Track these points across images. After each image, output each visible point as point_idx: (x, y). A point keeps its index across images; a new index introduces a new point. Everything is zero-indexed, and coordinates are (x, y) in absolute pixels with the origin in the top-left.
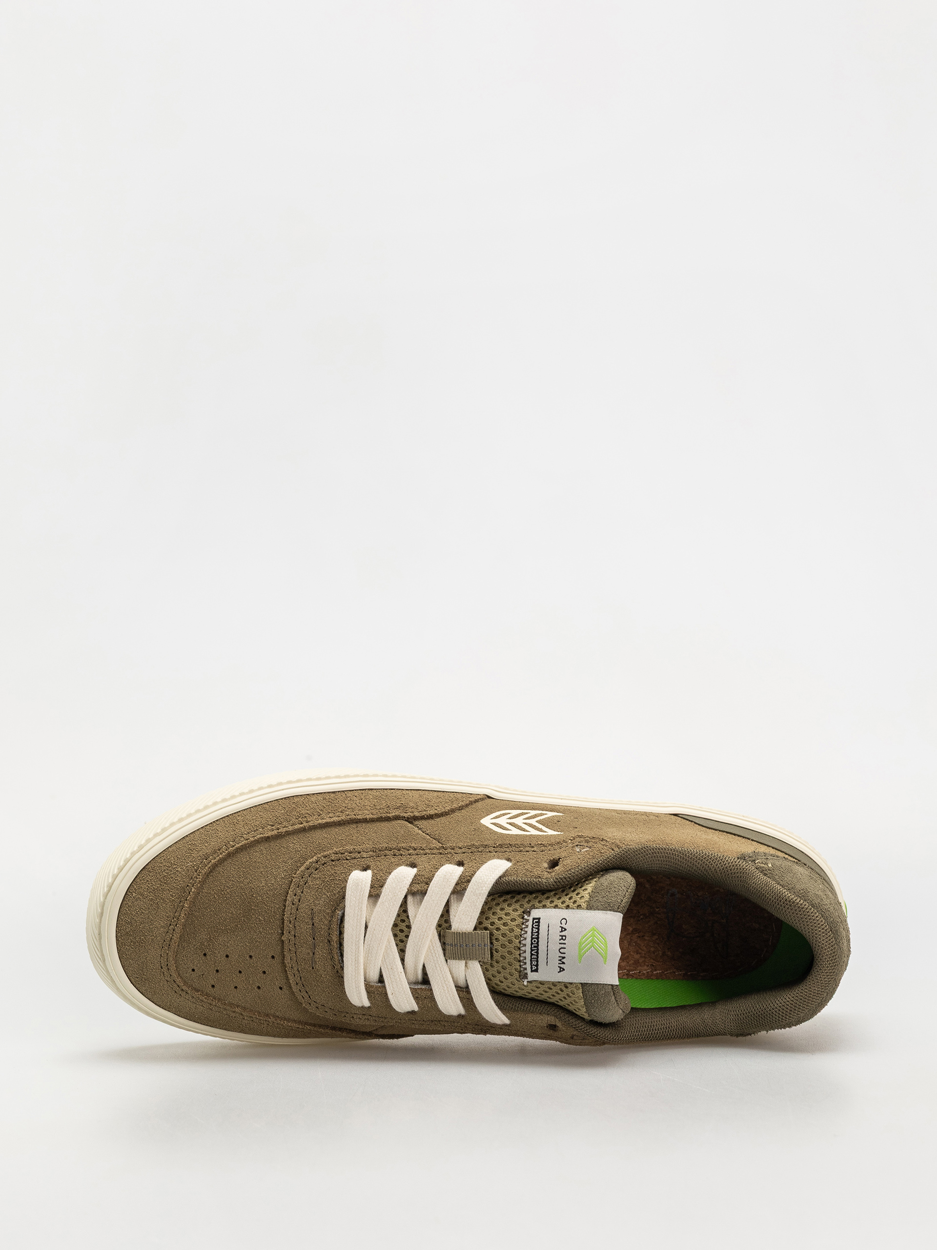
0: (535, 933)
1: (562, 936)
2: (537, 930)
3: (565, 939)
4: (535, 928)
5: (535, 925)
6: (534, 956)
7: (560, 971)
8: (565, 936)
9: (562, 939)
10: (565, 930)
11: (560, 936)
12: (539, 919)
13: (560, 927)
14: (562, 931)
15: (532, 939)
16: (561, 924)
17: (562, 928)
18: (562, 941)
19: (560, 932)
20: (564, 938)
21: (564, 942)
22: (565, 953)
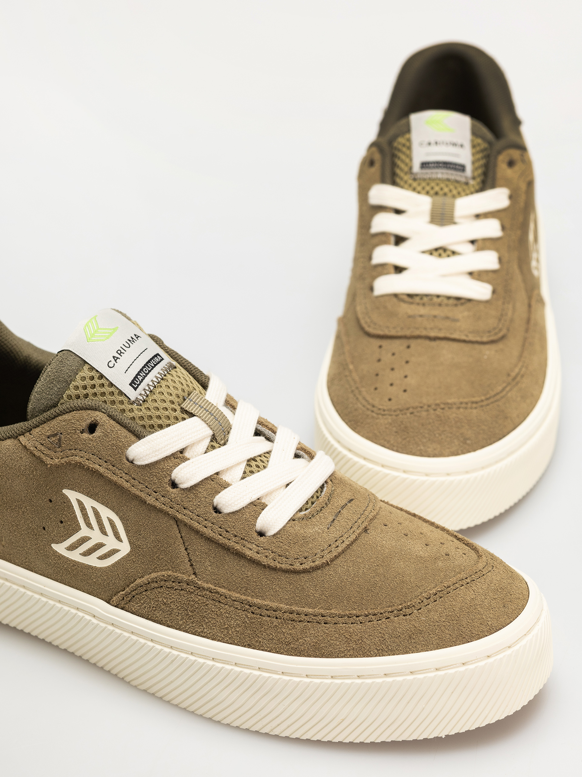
0: (142, 377)
1: (120, 354)
2: (139, 377)
3: (118, 350)
4: (139, 380)
5: (137, 382)
6: (154, 362)
7: (139, 337)
8: (117, 352)
9: (121, 353)
10: (114, 357)
11: (121, 356)
12: (130, 384)
13: (117, 362)
14: (118, 358)
15: (147, 374)
16: (114, 364)
17: (116, 361)
18: (122, 351)
19: (119, 359)
20: (119, 352)
21: (121, 349)
22: (126, 342)
